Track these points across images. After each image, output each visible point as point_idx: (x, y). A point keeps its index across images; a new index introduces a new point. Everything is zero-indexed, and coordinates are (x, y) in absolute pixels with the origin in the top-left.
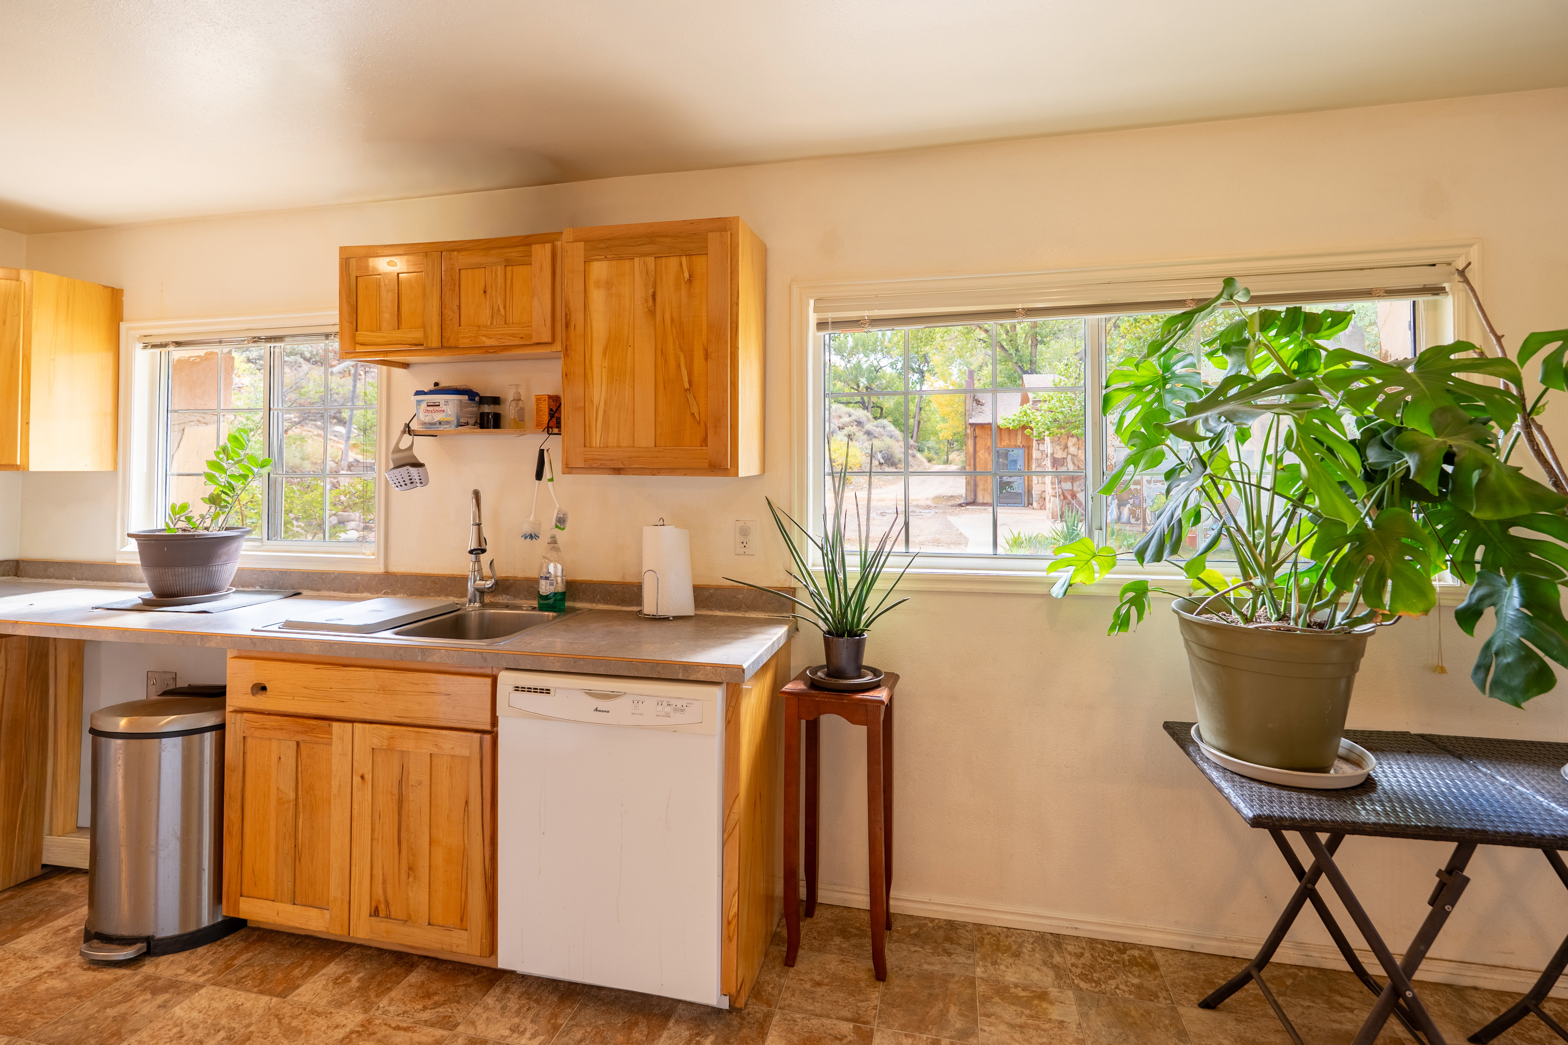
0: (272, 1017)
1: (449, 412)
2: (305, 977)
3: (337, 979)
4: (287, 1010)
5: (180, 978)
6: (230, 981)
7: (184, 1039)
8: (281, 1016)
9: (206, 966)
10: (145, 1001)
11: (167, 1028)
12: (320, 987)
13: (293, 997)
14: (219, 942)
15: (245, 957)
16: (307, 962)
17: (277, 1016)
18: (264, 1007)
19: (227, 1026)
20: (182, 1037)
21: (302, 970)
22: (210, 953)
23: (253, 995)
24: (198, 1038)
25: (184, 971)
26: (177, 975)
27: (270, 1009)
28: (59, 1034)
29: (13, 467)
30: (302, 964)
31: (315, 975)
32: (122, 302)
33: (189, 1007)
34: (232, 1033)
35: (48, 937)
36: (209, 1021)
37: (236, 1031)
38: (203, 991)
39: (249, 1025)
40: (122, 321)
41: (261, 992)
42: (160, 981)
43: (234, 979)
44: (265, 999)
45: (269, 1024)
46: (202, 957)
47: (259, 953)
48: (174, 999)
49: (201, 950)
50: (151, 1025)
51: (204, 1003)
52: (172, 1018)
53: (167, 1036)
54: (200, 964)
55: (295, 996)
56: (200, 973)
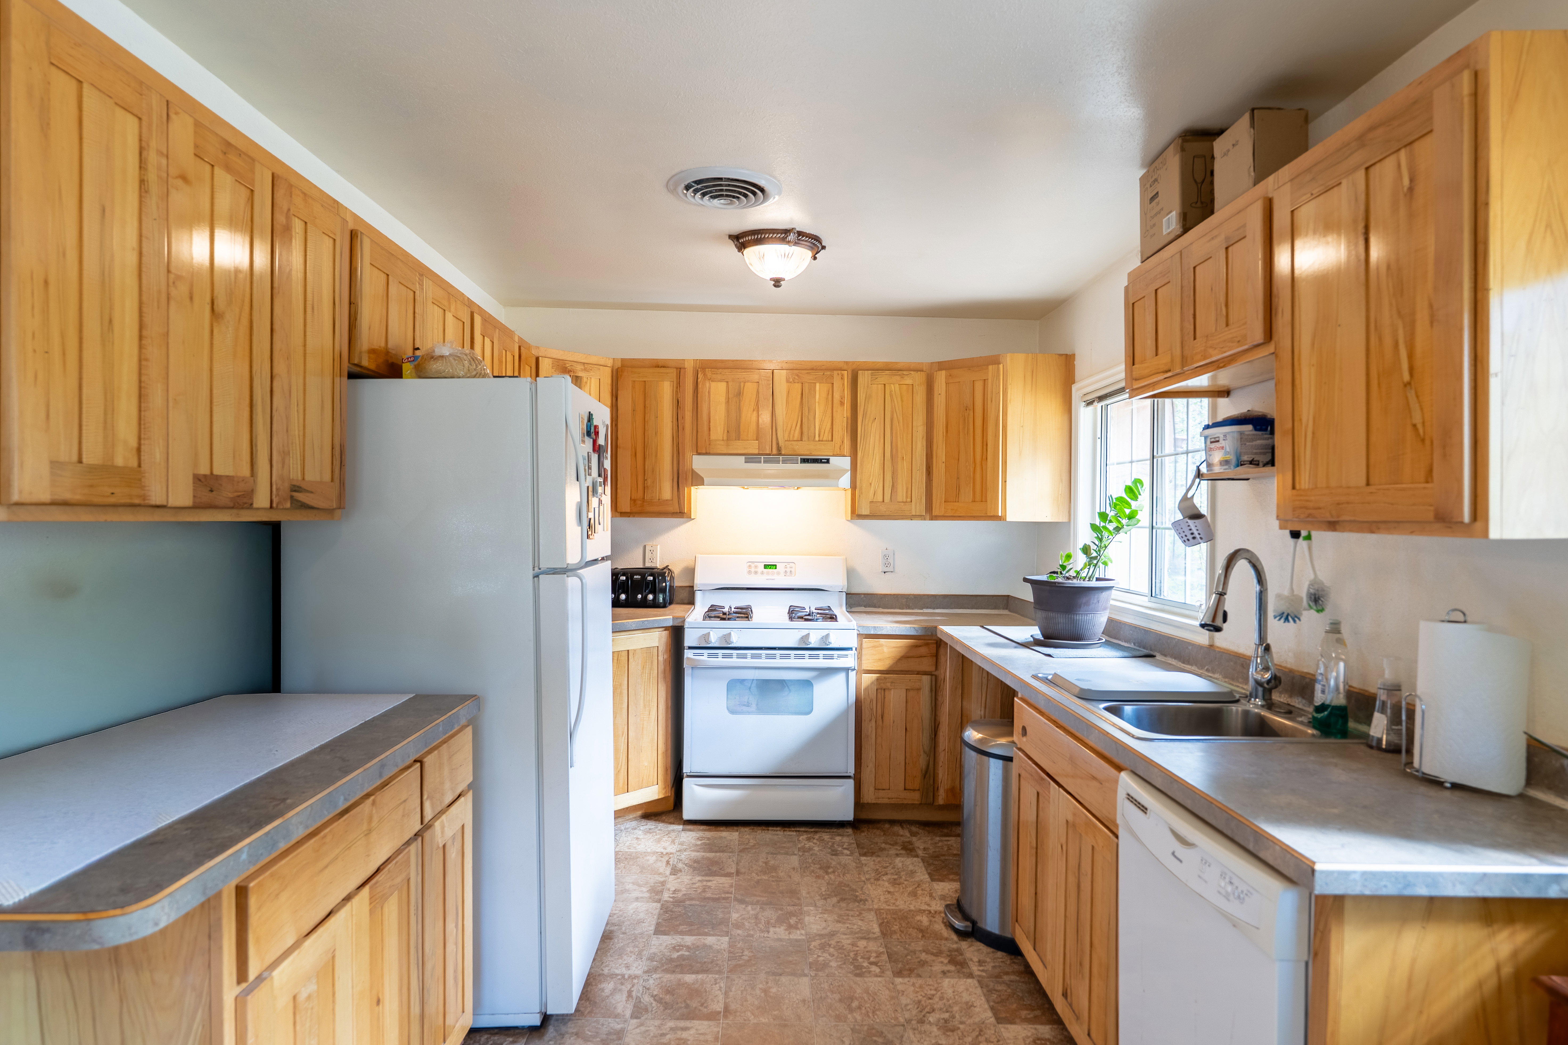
0: (978, 1029)
1: (1228, 449)
2: (1026, 1020)
3: (1039, 1039)
4: (989, 1033)
5: (970, 963)
6: (987, 986)
7: (930, 1001)
8: (982, 1033)
9: (989, 967)
10: (942, 962)
11: (931, 987)
12: (1023, 1035)
13: (1002, 1028)
14: (1013, 957)
15: (1013, 977)
16: (1039, 1011)
17: (981, 1031)
18: (982, 1019)
19: (954, 1013)
20: (930, 999)
21: (1029, 1014)
22: (1001, 960)
23: (986, 1006)
24: (935, 1007)
25: (977, 960)
26: (971, 960)
27: (983, 1023)
28: (895, 949)
29: (996, 518)
30: (1033, 1010)
31: (1031, 1024)
32: (1074, 366)
33: (953, 985)
34: (951, 1019)
35: (951, 891)
36: (951, 1002)
37: (954, 1020)
38: (970, 981)
39: (962, 1023)
40: (1074, 383)
41: (992, 1008)
42: (960, 957)
43: (991, 987)
44: (989, 1014)
45: (972, 1032)
46: (995, 958)
47: (1023, 982)
48: (953, 974)
49: (1000, 954)
50: (928, 979)
51: (961, 988)
52: (940, 983)
53: (926, 992)
54: (989, 962)
55: (1005, 1028)
56: (981, 968)
